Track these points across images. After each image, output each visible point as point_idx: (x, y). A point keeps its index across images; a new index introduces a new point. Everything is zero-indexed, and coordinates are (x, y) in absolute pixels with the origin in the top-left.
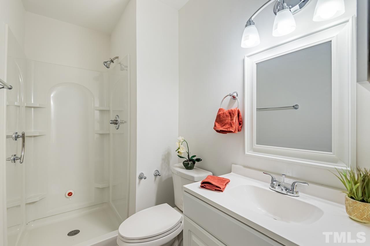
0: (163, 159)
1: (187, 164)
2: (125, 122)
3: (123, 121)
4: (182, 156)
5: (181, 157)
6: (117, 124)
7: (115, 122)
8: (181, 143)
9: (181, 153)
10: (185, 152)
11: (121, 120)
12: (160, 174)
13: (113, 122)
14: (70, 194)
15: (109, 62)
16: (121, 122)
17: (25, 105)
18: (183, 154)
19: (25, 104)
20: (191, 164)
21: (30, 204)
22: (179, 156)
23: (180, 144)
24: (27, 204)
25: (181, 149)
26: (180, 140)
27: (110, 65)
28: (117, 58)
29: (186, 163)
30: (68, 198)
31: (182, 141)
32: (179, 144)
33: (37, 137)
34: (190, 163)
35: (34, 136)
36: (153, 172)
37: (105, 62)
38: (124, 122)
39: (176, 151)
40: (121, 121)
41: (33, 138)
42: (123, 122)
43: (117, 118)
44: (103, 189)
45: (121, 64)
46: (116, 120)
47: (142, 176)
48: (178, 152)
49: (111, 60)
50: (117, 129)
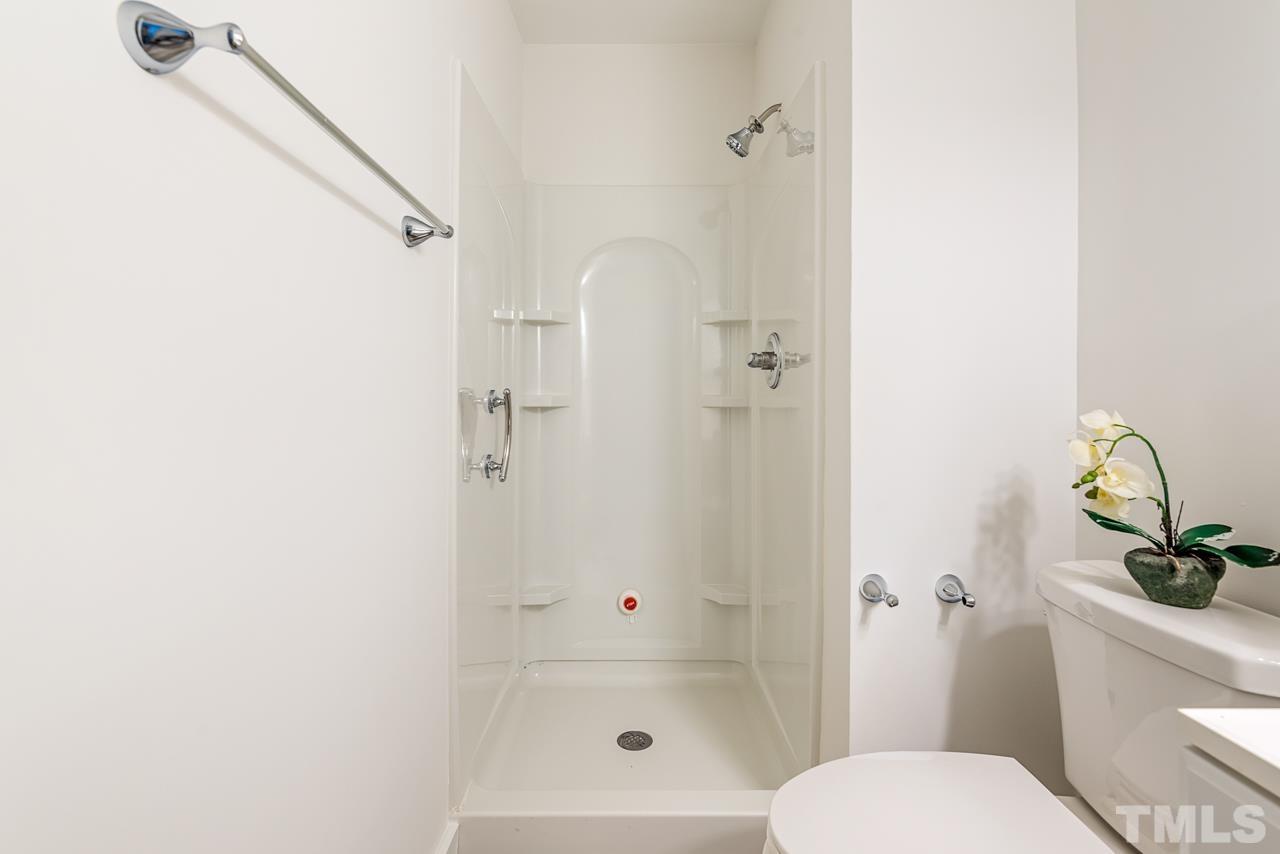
0: (984, 528)
1: (1162, 569)
2: (805, 360)
3: (795, 355)
4: (1122, 515)
5: (1109, 524)
6: (771, 367)
7: (766, 362)
8: (1108, 445)
9: (1110, 500)
10: (1141, 495)
11: (787, 353)
12: (969, 599)
13: (760, 361)
14: (630, 603)
15: (747, 132)
16: (787, 361)
17: (521, 318)
18: (1127, 507)
19: (521, 313)
20: (1190, 574)
21: (531, 607)
22: (1093, 516)
23: (1103, 455)
24: (523, 606)
25: (1113, 477)
26: (1102, 431)
27: (749, 141)
28: (776, 108)
29: (1148, 565)
30: (625, 614)
31: (1112, 434)
32: (1094, 455)
33: (550, 412)
34: (1184, 566)
35: (544, 409)
36: (932, 583)
37: (732, 135)
38: (798, 359)
39: (1076, 486)
40: (788, 357)
41: (539, 415)
42: (794, 361)
43: (774, 344)
44: (728, 609)
45: (789, 129)
46: (768, 353)
47: (874, 590)
48: (1092, 494)
49: (752, 121)
50: (774, 387)
